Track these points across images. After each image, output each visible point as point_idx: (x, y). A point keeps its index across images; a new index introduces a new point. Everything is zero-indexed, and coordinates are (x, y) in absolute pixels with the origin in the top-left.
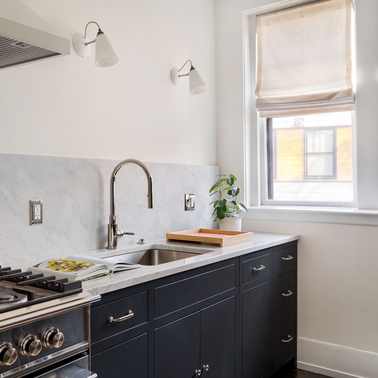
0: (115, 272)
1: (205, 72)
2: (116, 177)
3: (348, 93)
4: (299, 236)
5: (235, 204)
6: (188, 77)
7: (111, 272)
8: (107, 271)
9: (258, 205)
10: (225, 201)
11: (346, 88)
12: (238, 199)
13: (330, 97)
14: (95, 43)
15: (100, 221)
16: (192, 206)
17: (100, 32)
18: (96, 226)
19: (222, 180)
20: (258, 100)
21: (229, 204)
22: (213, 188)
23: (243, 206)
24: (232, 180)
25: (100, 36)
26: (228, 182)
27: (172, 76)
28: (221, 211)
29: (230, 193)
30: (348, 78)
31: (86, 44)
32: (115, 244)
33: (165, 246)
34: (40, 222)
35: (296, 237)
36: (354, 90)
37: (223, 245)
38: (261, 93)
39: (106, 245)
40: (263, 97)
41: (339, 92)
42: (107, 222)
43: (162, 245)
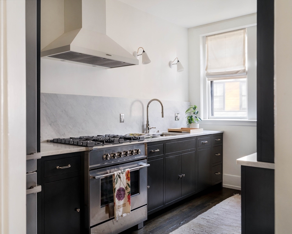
0: (152, 137)
1: (183, 63)
2: (149, 106)
3: (244, 71)
4: (224, 131)
5: (197, 118)
6: (176, 65)
7: (151, 137)
8: (150, 137)
9: (207, 119)
10: (192, 116)
11: (243, 69)
12: (198, 116)
13: (237, 72)
14: (142, 55)
15: (143, 123)
16: (178, 119)
17: (144, 51)
18: (142, 124)
19: (191, 108)
20: (207, 73)
21: (193, 118)
22: (187, 111)
23: (200, 118)
24: (195, 108)
25: (144, 53)
26: (193, 109)
27: (170, 64)
28: (190, 121)
29: (194, 113)
30: (244, 64)
31: (138, 55)
32: (149, 132)
33: (168, 133)
34: (123, 122)
35: (222, 131)
36: (247, 69)
37: (191, 132)
38: (208, 70)
39: (145, 132)
40: (209, 72)
41: (240, 70)
42: (145, 123)
43: (166, 133)
